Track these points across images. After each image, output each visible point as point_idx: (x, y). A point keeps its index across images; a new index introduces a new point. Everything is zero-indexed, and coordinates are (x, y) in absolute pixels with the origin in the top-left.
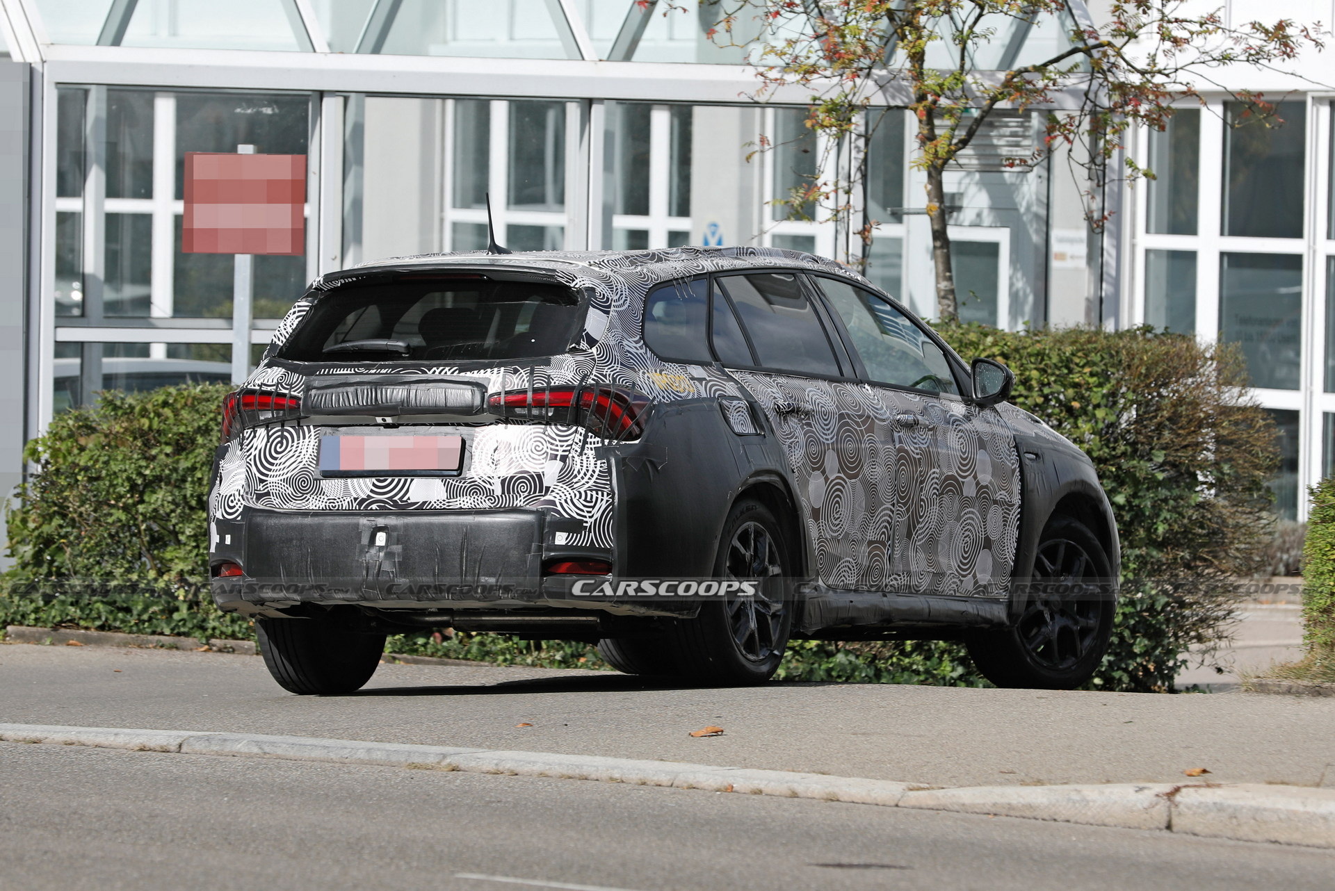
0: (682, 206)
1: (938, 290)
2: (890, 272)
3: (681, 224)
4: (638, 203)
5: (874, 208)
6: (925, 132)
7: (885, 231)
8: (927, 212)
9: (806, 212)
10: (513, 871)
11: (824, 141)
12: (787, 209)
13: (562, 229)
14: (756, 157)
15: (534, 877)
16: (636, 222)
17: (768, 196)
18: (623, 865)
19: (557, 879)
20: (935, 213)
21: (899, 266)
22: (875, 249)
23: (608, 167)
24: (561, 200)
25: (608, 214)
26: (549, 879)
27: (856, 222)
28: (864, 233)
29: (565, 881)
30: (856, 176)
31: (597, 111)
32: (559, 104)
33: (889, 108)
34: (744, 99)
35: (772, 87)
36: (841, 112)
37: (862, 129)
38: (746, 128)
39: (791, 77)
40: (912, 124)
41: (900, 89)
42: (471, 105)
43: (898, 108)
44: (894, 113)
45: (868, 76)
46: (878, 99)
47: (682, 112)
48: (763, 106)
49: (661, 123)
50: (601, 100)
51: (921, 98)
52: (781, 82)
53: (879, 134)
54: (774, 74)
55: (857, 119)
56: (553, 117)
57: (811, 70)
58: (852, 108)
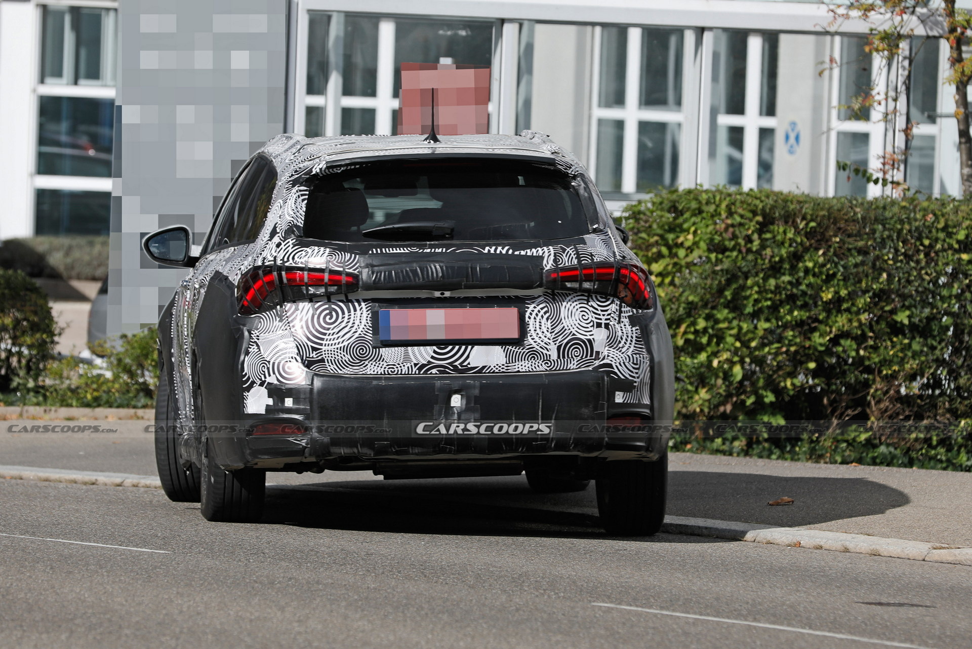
0: (769, 109)
1: (962, 175)
2: (926, 161)
3: (769, 122)
4: (737, 106)
5: (914, 112)
6: (955, 55)
7: (922, 129)
8: (955, 115)
9: (863, 114)
10: (635, 601)
11: (878, 62)
12: (849, 112)
13: (679, 125)
14: (826, 73)
15: (651, 607)
16: (735, 120)
17: (835, 102)
18: (717, 599)
19: (667, 609)
20: (961, 117)
21: (932, 156)
22: (915, 143)
23: (715, 78)
24: (679, 102)
25: (714, 113)
26: (662, 608)
27: (901, 122)
28: (907, 131)
29: (674, 611)
30: (901, 88)
31: (708, 37)
32: (679, 31)
33: (928, 37)
34: (818, 29)
35: (840, 20)
36: (892, 40)
37: (907, 53)
38: (819, 50)
39: (855, 13)
40: (945, 49)
41: (937, 23)
42: (614, 31)
43: (934, 37)
44: (932, 41)
45: (913, 13)
46: (920, 31)
47: (771, 39)
48: (833, 34)
49: (755, 46)
50: (711, 29)
51: (953, 30)
52: (847, 17)
53: (920, 57)
54: (841, 11)
55: (904, 45)
56: (673, 41)
57: (871, 8)
58: (900, 37)
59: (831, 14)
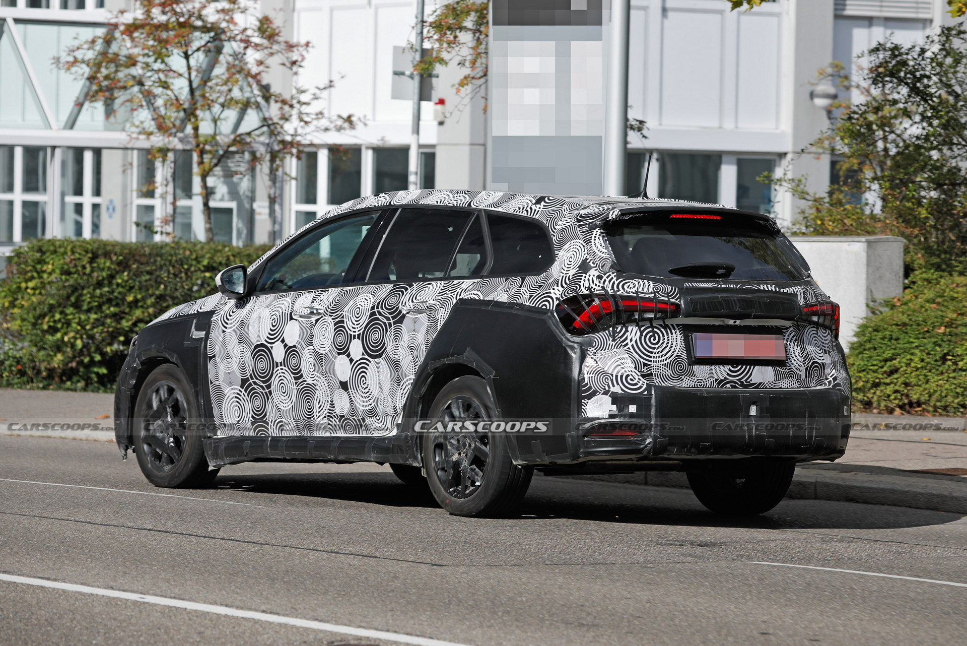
0: (97, 192)
1: (206, 228)
2: (186, 221)
3: (97, 200)
4: (79, 191)
5: (179, 192)
6: (200, 160)
7: (182, 203)
8: (201, 194)
9: (150, 194)
10: (15, 476)
11: (158, 164)
12: (140, 194)
13: (45, 203)
14: (129, 171)
15: (24, 479)
16: (78, 199)
17: (135, 186)
18: (63, 474)
19: (34, 480)
20: (204, 195)
21: (190, 218)
22: (178, 211)
23: (63, 174)
24: (45, 189)
25: (63, 195)
26: (31, 480)
27: (170, 199)
28: (174, 203)
29: (38, 481)
30: (170, 179)
31: (58, 152)
32: (43, 148)
33: (184, 150)
34: (122, 146)
35: (134, 141)
36: (164, 151)
37: (172, 159)
38: (125, 158)
39: (142, 137)
40: (195, 157)
41: (189, 142)
42: (6, 149)
43: (188, 150)
44: (187, 153)
45: (175, 136)
46: (180, 146)
47: (97, 152)
48: (132, 149)
49: (88, 157)
50: (59, 147)
51: (198, 146)
52: (137, 139)
53: (180, 161)
54: (135, 135)
55: (171, 156)
56: (41, 155)
57: (151, 134)
58: (168, 150)
59: (128, 138)
